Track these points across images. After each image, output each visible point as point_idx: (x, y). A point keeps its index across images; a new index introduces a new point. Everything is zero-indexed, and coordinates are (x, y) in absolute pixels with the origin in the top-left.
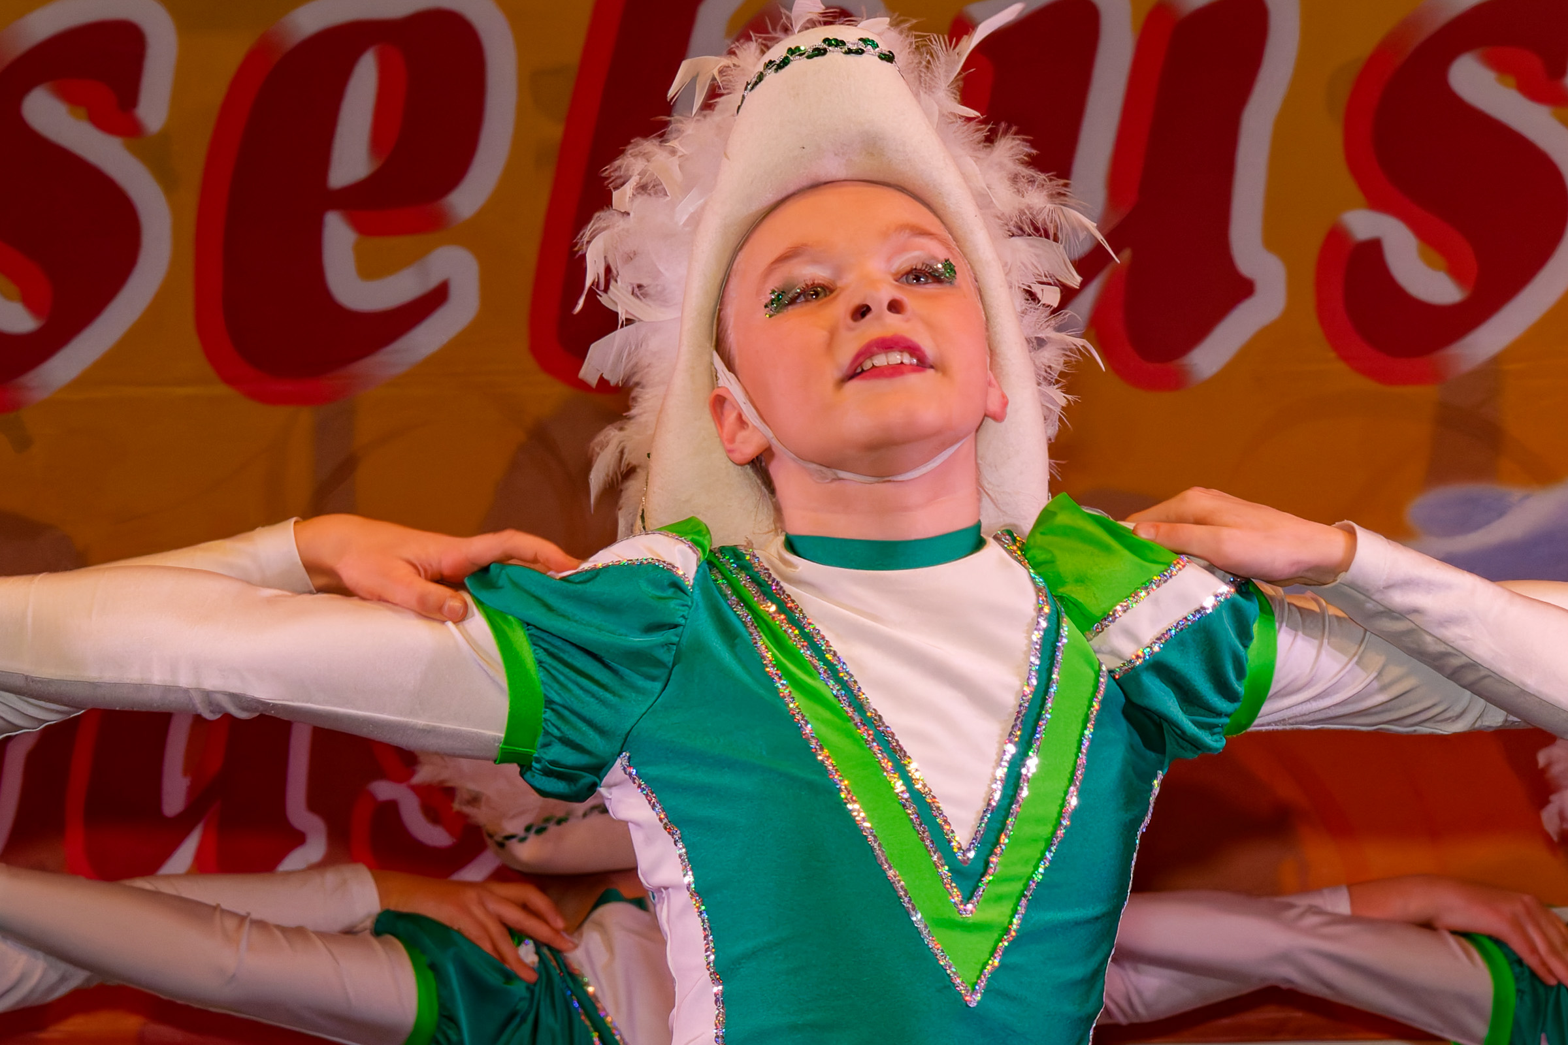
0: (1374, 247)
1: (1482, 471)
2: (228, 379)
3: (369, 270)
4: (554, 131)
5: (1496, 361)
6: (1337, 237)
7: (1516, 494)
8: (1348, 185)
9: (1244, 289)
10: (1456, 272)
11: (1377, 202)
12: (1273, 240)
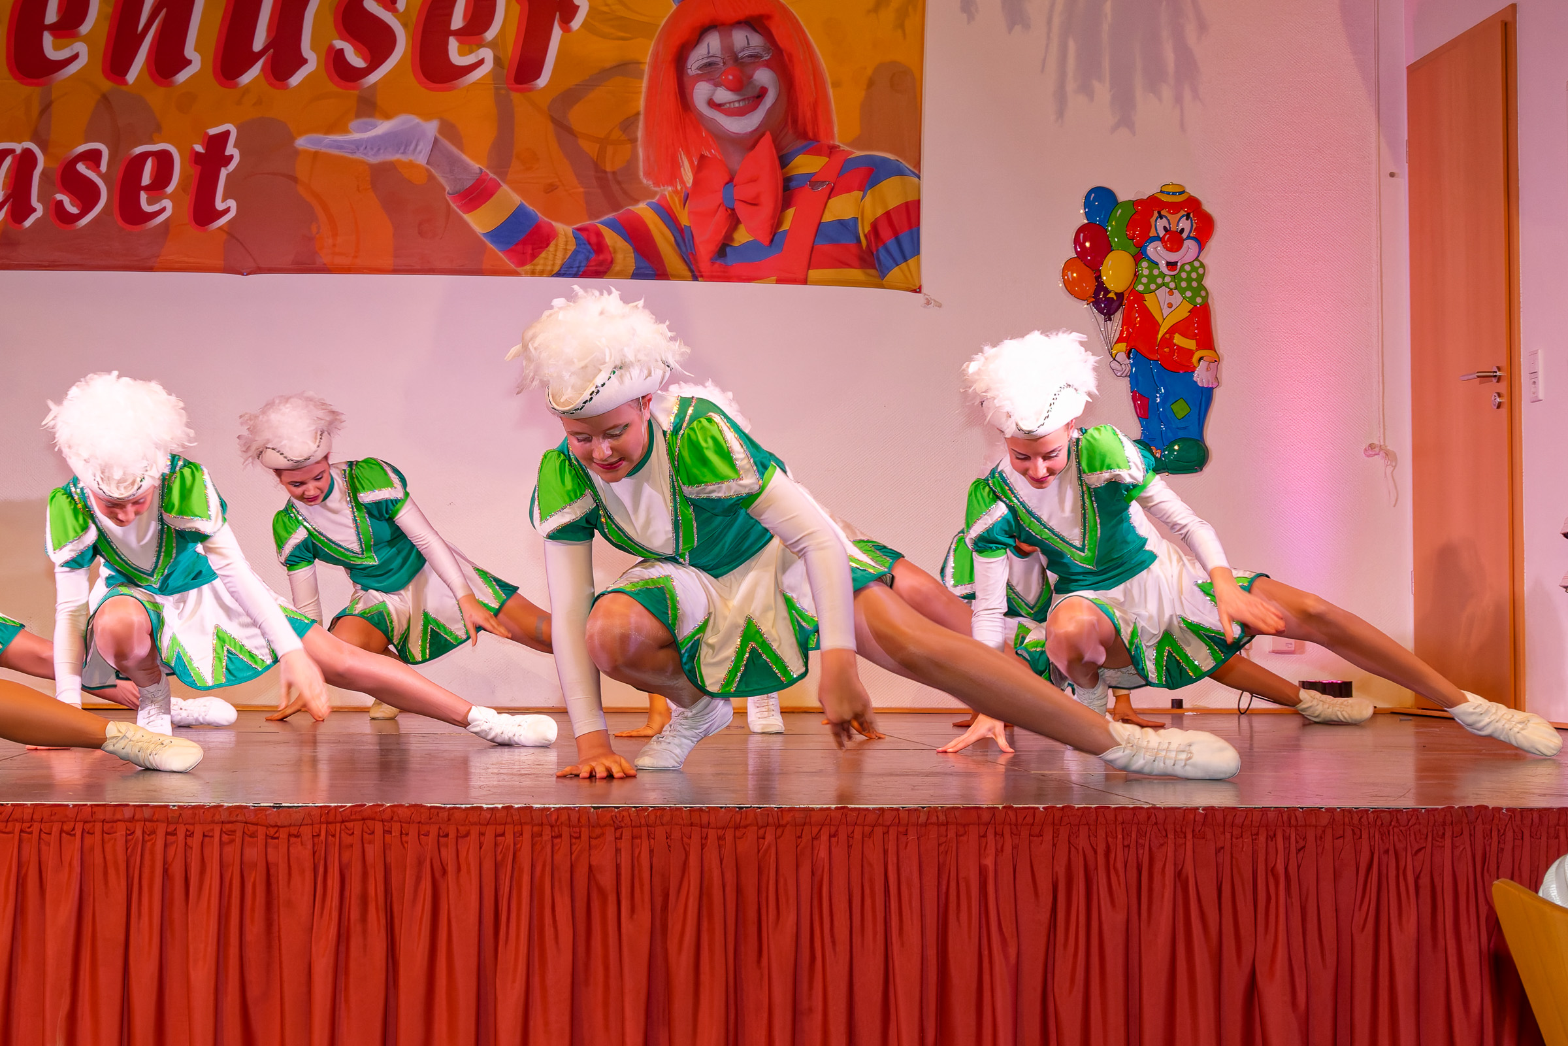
0: (341, 51)
1: (371, 115)
2: (15, 77)
3: (57, 48)
4: (110, 10)
5: (375, 84)
6: (331, 47)
7: (381, 121)
8: (334, 33)
9: (305, 61)
10: (365, 60)
11: (343, 38)
12: (313, 48)
